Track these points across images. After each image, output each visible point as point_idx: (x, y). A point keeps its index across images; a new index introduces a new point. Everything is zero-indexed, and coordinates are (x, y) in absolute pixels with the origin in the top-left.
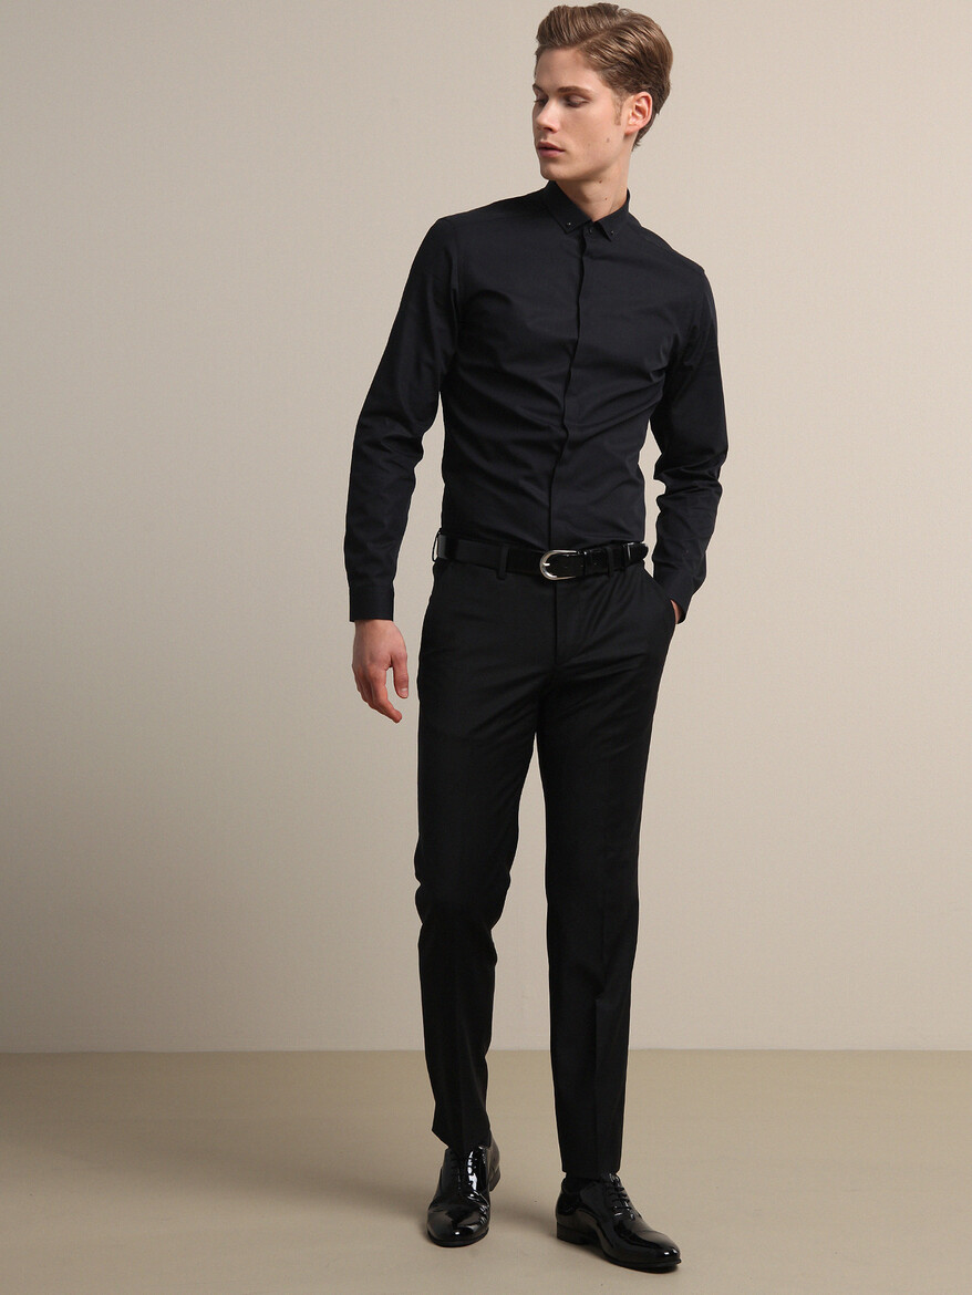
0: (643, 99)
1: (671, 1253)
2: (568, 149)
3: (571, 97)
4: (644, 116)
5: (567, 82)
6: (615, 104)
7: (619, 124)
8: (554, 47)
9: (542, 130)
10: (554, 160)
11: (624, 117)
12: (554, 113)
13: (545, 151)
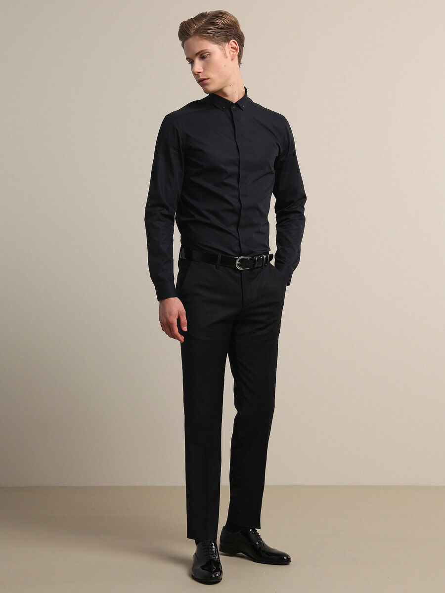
0: (233, 43)
1: (287, 558)
2: (210, 77)
3: (202, 56)
4: (237, 50)
5: (198, 50)
6: (221, 50)
7: (227, 57)
8: (186, 39)
9: (196, 75)
10: (207, 84)
11: (228, 54)
12: (199, 65)
13: (202, 82)
